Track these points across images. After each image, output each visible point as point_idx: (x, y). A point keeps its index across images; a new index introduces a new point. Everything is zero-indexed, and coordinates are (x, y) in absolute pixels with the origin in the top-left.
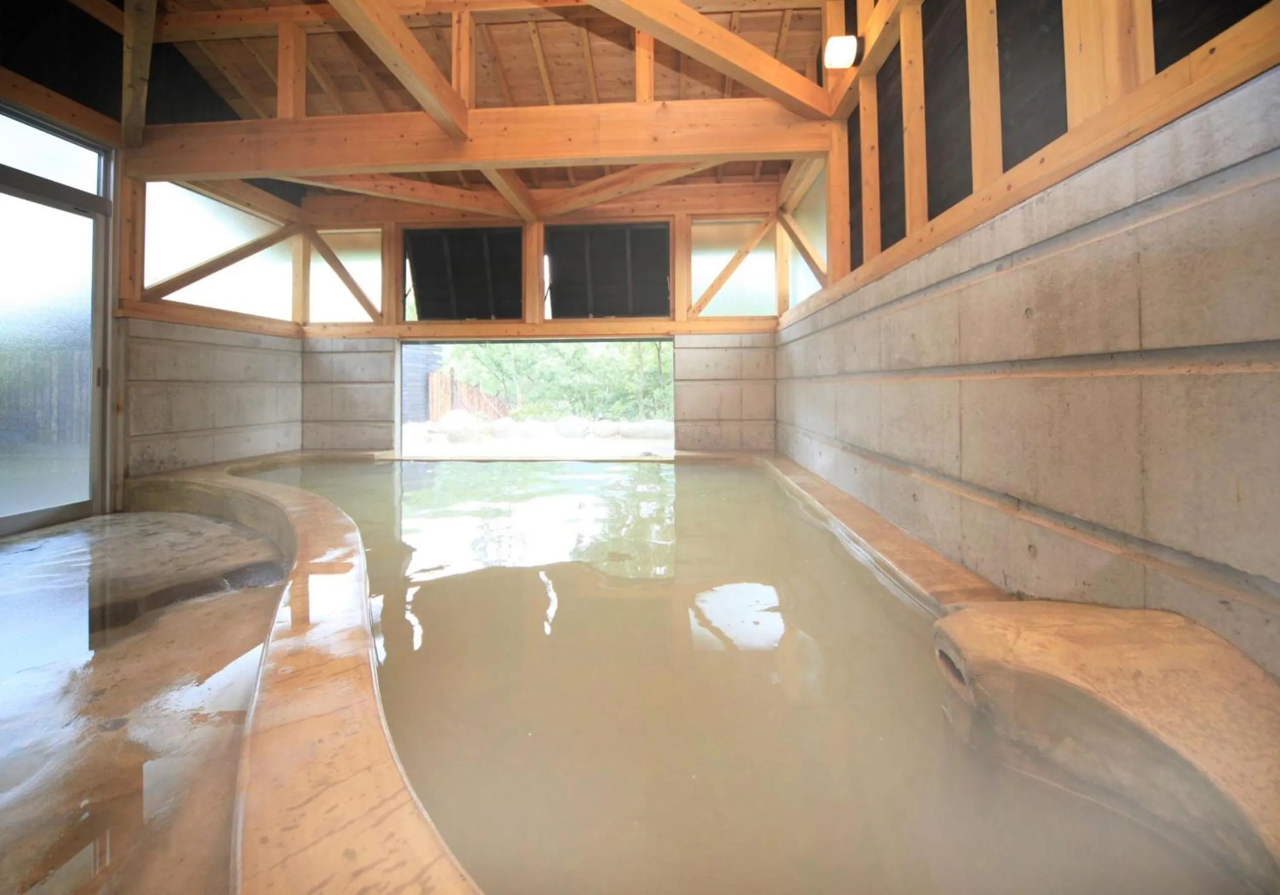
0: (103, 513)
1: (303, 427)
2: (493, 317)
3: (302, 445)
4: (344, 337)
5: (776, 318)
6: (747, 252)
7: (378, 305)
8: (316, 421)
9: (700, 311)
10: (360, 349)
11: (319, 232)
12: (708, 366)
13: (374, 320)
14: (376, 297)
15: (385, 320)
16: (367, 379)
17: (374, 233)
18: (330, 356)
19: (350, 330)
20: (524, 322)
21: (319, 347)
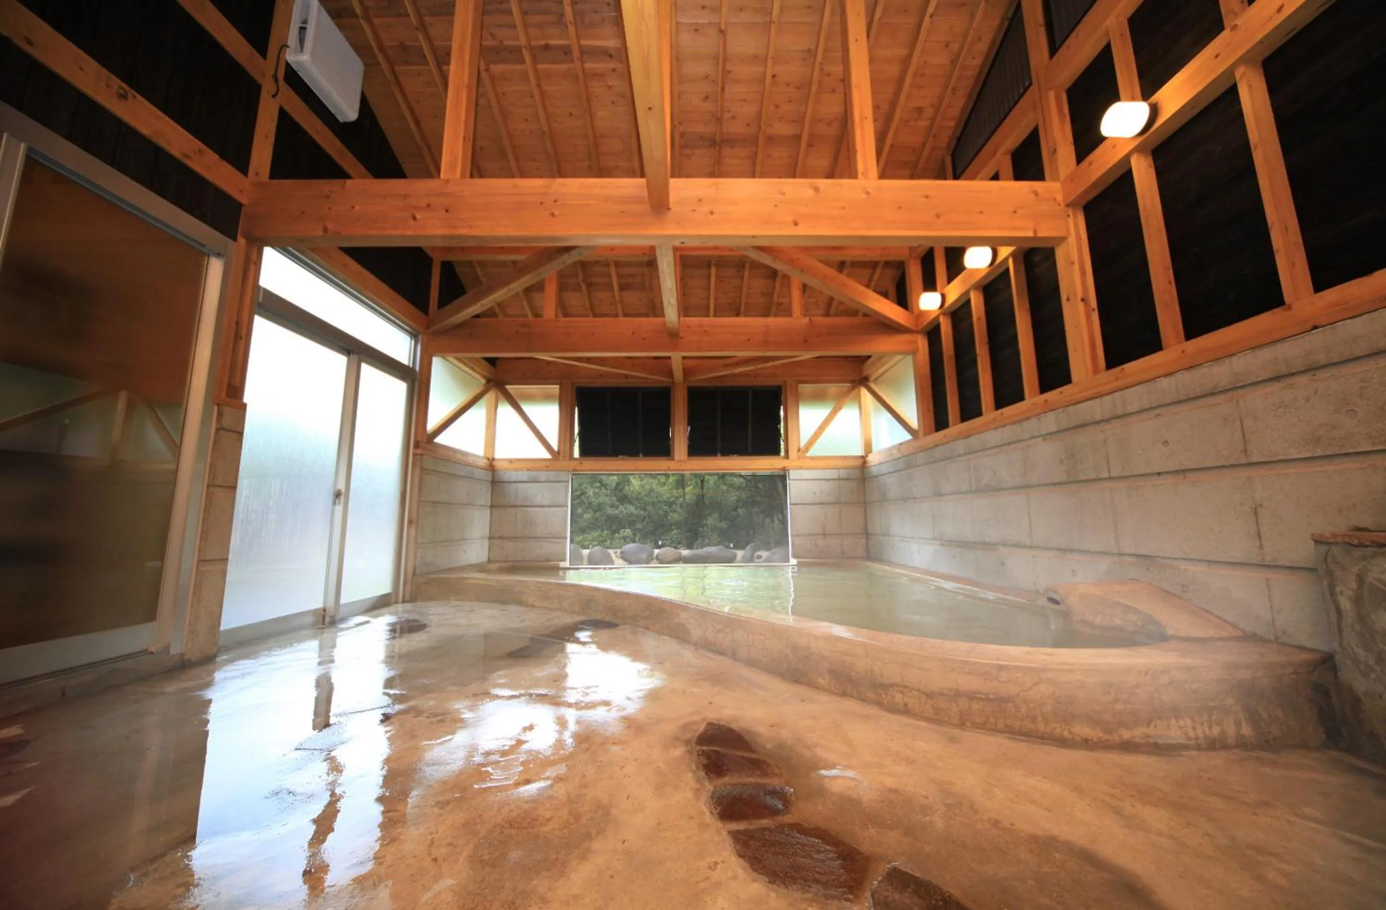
0: (397, 602)
1: (490, 543)
2: (641, 455)
3: (489, 559)
4: (528, 470)
5: (864, 458)
6: (840, 409)
7: (555, 446)
8: (501, 538)
9: (808, 451)
10: (542, 480)
11: (507, 387)
12: (815, 493)
13: (552, 456)
14: (553, 439)
15: (561, 458)
16: (546, 503)
17: (555, 389)
18: (514, 485)
19: (532, 464)
20: (673, 459)
21: (506, 477)
